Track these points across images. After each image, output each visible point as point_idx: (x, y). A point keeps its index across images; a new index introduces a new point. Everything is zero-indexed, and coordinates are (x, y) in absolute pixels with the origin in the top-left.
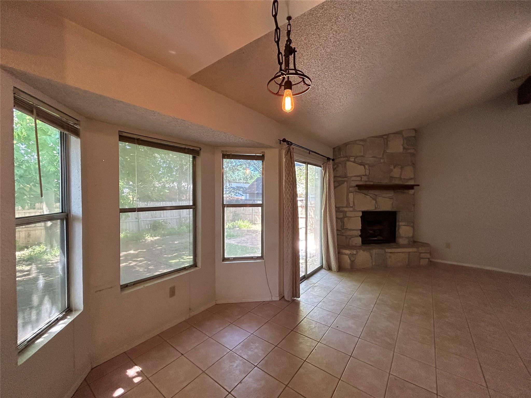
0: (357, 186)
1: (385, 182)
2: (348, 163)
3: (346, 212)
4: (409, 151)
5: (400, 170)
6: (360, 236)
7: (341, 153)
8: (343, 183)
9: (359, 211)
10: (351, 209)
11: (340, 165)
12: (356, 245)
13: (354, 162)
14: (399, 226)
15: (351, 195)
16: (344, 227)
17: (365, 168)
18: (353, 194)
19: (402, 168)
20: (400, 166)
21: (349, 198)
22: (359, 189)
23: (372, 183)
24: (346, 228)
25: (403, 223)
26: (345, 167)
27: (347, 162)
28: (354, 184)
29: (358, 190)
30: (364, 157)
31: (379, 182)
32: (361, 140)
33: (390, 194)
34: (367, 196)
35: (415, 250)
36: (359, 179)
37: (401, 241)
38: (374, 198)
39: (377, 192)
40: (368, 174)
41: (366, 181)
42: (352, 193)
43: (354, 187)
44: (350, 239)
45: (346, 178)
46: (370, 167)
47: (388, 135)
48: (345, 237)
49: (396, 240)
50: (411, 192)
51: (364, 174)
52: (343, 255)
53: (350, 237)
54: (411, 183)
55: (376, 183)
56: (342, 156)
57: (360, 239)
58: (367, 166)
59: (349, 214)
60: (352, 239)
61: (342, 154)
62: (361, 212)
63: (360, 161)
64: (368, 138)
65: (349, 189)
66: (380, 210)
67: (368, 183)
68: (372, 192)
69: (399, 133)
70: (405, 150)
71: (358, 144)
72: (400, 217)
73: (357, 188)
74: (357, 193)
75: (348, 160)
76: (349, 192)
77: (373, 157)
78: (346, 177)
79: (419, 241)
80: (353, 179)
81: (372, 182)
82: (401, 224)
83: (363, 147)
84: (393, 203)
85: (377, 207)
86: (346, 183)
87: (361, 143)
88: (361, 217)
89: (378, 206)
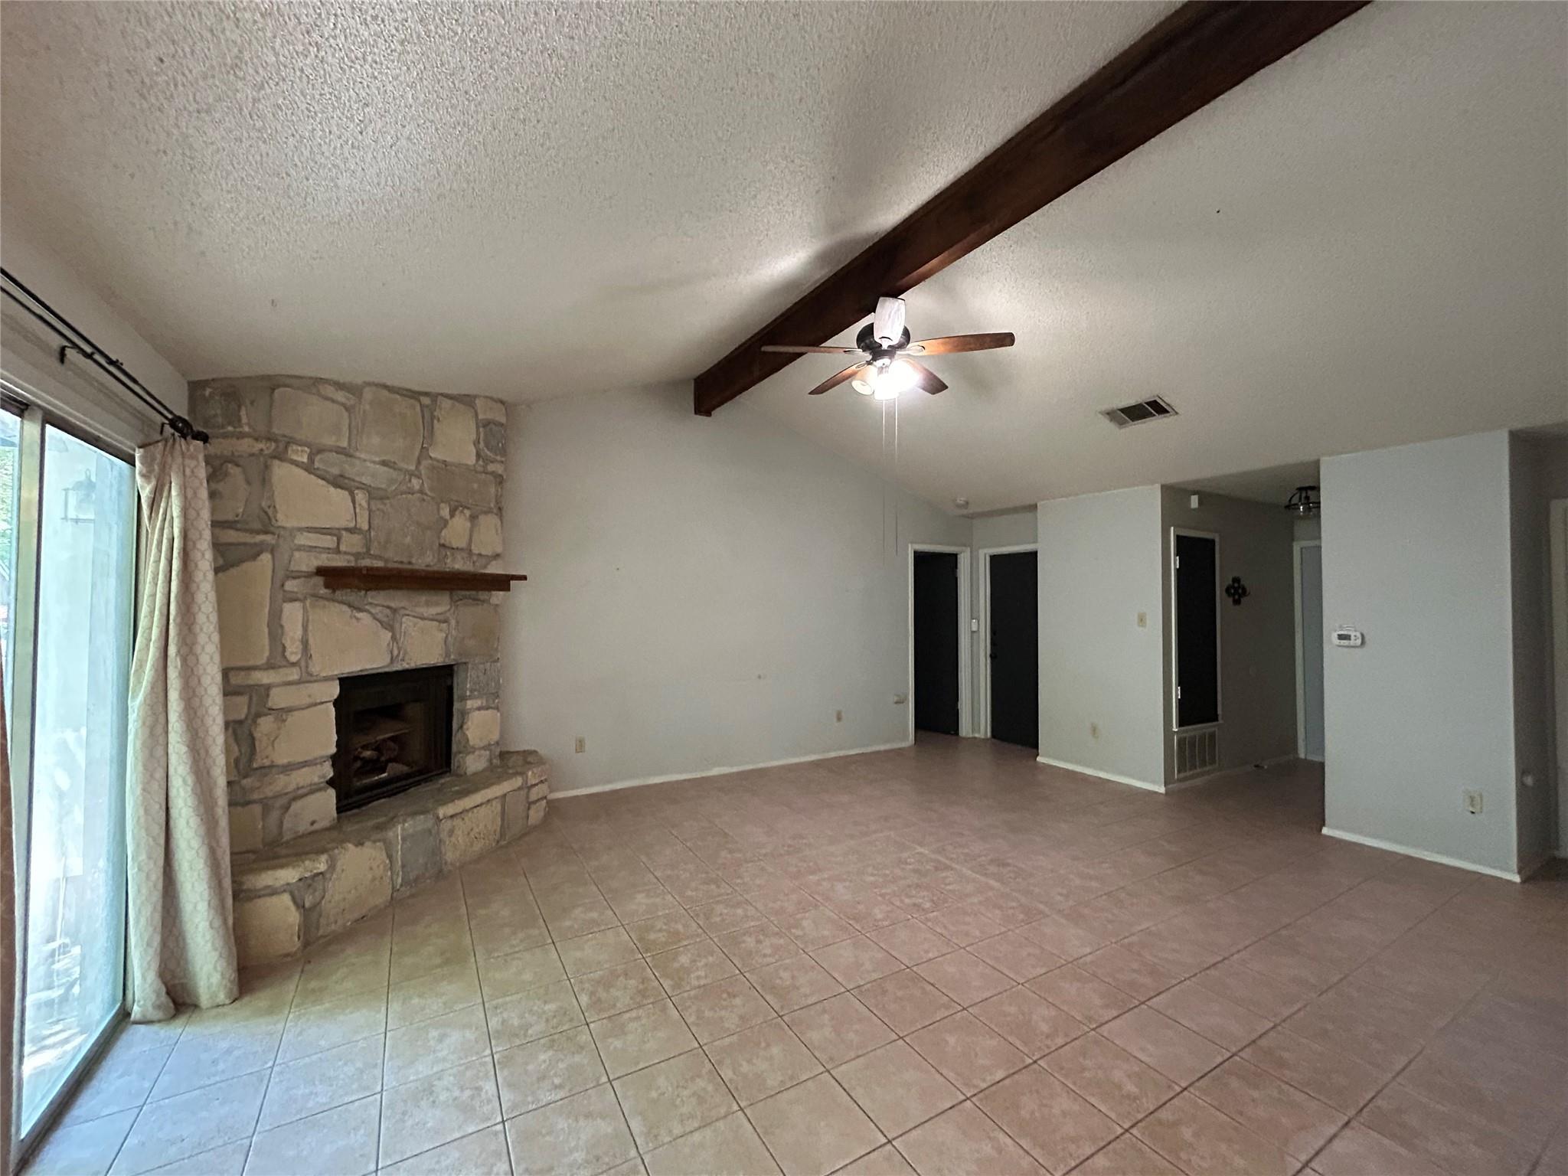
0: (321, 571)
1: (425, 561)
2: (281, 472)
3: (268, 688)
4: (491, 467)
5: (468, 524)
6: (331, 783)
7: (243, 413)
8: (255, 557)
9: (327, 679)
10: (294, 674)
11: (232, 469)
12: (316, 827)
13: (309, 468)
14: (464, 714)
15: (293, 614)
16: (251, 760)
17: (354, 502)
18: (304, 608)
19: (473, 518)
20: (467, 513)
21: (282, 627)
22: (327, 586)
23: (380, 564)
24: (267, 762)
25: (478, 703)
26: (265, 480)
27: (276, 462)
28: (307, 563)
29: (323, 591)
30: (351, 456)
31: (402, 562)
32: (340, 386)
33: (439, 604)
34: (360, 615)
35: (518, 782)
36: (329, 541)
37: (473, 764)
38: (385, 619)
39: (397, 599)
40: (365, 527)
41: (357, 556)
42: (297, 605)
43: (308, 575)
44: (287, 808)
45: (266, 533)
46: (372, 503)
47: (434, 397)
48: (257, 809)
49: (455, 762)
50: (497, 597)
51: (352, 525)
52: (260, 902)
53: (283, 801)
54: (495, 569)
55: (396, 565)
56: (246, 429)
57: (332, 793)
58: (361, 497)
59: (279, 698)
60: (296, 806)
61: (244, 420)
62: (338, 682)
63: (335, 471)
64: (369, 384)
65: (283, 585)
66: (406, 666)
67: (366, 562)
68: (380, 600)
69: (466, 400)
70: (481, 462)
71: (327, 398)
72: (465, 683)
73: (319, 580)
74: (322, 602)
75: (280, 456)
76: (281, 596)
77: (384, 463)
78: (267, 525)
79: (512, 750)
80: (303, 539)
81: (380, 558)
82: (470, 704)
83: (346, 414)
84: (447, 637)
85: (398, 655)
86: (266, 558)
87: (340, 396)
88: (336, 703)
89: (399, 649)
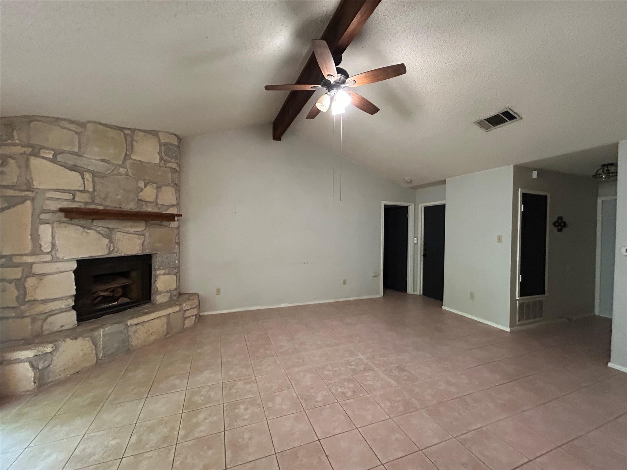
0: (62, 210)
1: (130, 206)
2: (34, 162)
3: (32, 264)
4: (169, 165)
5: (155, 191)
6: (74, 308)
7: (15, 133)
8: (22, 202)
9: (68, 260)
10: (48, 258)
11: (12, 161)
12: (64, 328)
13: (53, 160)
14: (156, 276)
15: (45, 231)
16: (25, 298)
17: (83, 178)
18: (52, 228)
19: (158, 188)
20: (155, 185)
21: (39, 235)
22: (66, 217)
23: (101, 208)
24: (32, 299)
25: (162, 272)
26: (27, 166)
27: (32, 157)
28: (54, 206)
29: (64, 219)
30: (80, 156)
31: (116, 207)
32: (72, 122)
33: (140, 227)
34: (89, 231)
35: (177, 308)
36: (69, 196)
37: (159, 299)
38: (105, 233)
39: (112, 224)
40: (91, 190)
41: (86, 203)
42: (48, 225)
43: (54, 212)
44: (45, 320)
45: (28, 191)
46: (96, 179)
47: (133, 130)
48: (28, 320)
49: (152, 299)
50: (174, 224)
51: (82, 189)
52: (17, 365)
53: (43, 316)
54: (173, 211)
55: (111, 209)
56: (17, 141)
57: (74, 313)
58: (87, 176)
59: (37, 269)
60: (50, 319)
61: (16, 137)
62: (76, 262)
63: (71, 163)
64: (89, 122)
65: (39, 216)
66: (118, 255)
67: (92, 207)
68: (101, 224)
69: (154, 133)
70: (163, 162)
71: (65, 128)
72: (156, 263)
73: (62, 214)
74: (64, 225)
75: (36, 154)
76: (37, 222)
77: (102, 160)
78: (30, 188)
79: (186, 292)
80: (49, 195)
81: (100, 205)
82: (158, 272)
83: (76, 136)
84: (144, 242)
85: (113, 251)
86: (28, 203)
87: (73, 127)
88: (75, 272)
89: (114, 247)
